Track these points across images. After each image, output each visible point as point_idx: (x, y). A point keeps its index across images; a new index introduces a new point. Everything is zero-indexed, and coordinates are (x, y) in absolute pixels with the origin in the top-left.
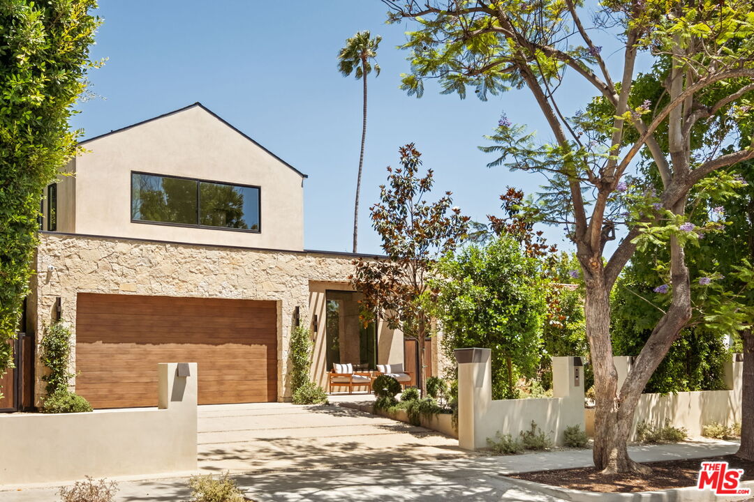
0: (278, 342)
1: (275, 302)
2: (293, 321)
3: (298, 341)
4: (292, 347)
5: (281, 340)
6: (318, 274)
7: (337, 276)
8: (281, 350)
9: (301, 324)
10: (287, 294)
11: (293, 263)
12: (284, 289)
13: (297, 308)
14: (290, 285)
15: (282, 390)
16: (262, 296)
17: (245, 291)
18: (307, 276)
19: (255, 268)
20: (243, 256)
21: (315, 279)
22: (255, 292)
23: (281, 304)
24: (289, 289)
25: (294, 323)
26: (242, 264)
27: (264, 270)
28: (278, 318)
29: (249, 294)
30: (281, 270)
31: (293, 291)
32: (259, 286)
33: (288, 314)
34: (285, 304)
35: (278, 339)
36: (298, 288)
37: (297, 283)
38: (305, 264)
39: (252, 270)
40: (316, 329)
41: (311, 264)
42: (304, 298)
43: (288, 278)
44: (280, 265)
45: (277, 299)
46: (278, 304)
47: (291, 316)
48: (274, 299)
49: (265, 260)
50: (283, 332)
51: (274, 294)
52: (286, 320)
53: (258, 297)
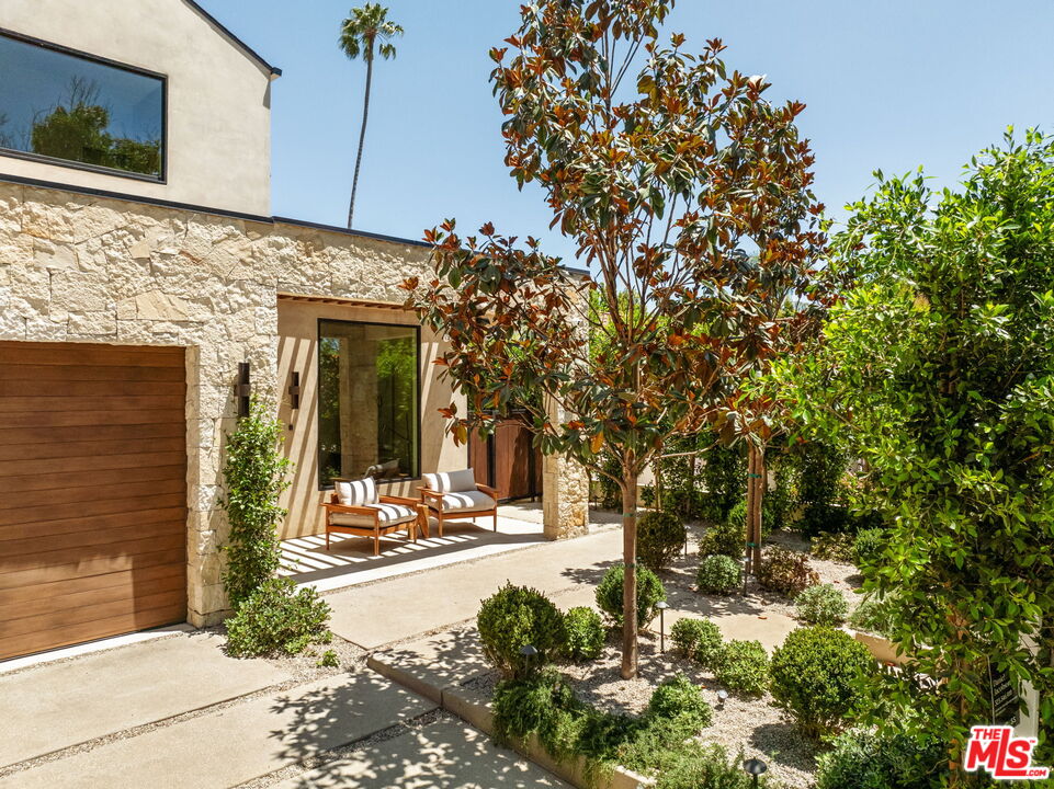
0: (190, 462)
1: (180, 352)
2: (230, 402)
3: (247, 460)
4: (227, 473)
5: (196, 456)
6: (304, 279)
7: (353, 287)
8: (196, 482)
9: (256, 408)
10: (214, 332)
11: (232, 247)
12: (205, 315)
13: (245, 369)
14: (224, 306)
15: (199, 598)
16: (134, 333)
17: (76, 318)
18: (274, 281)
19: (113, 253)
20: (68, 214)
21: (292, 293)
22: (112, 324)
23: (197, 357)
24: (221, 316)
25: (236, 407)
26: (69, 238)
27: (141, 261)
28: (190, 393)
29: (91, 327)
30: (196, 261)
31: (233, 321)
32: (125, 306)
33: (217, 386)
34: (208, 356)
35: (189, 452)
36: (248, 312)
37: (242, 300)
38: (269, 251)
39: (101, 259)
40: (296, 403)
41: (285, 251)
42: (265, 340)
43: (219, 287)
44: (193, 248)
45: (183, 343)
46: (190, 357)
47: (227, 391)
48: (175, 342)
49: (148, 232)
50: (203, 434)
51: (175, 329)
52: (209, 403)
53: (121, 337)
